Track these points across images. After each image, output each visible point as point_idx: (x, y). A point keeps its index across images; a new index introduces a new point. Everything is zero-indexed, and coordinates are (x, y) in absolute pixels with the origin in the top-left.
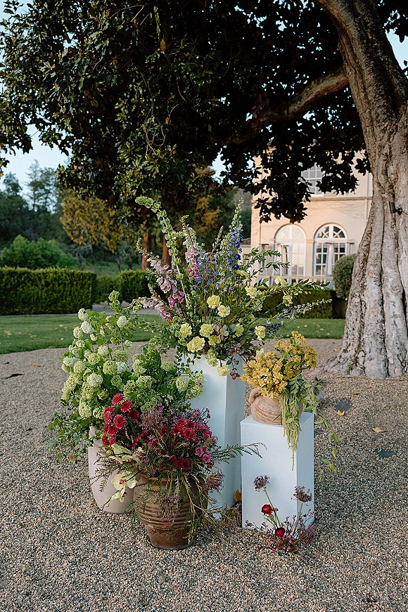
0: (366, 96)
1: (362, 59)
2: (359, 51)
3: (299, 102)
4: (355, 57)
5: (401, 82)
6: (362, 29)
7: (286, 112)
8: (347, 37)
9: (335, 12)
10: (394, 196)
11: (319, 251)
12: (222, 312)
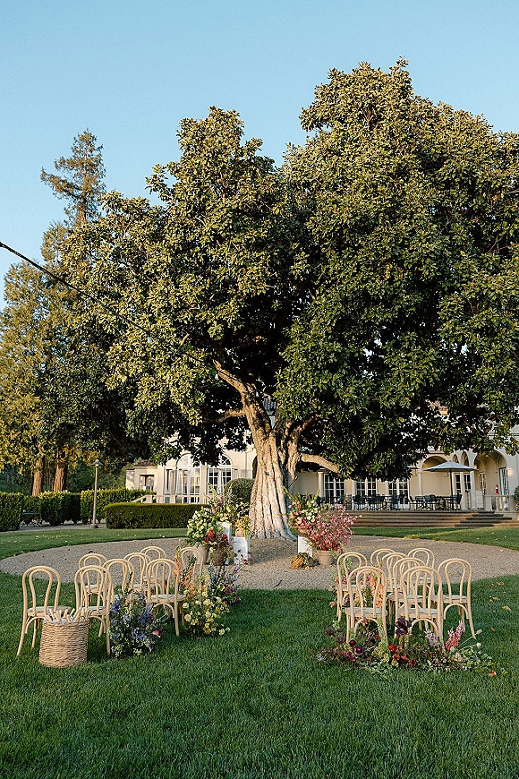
10: (266, 468)
11: (211, 474)
12: (229, 511)
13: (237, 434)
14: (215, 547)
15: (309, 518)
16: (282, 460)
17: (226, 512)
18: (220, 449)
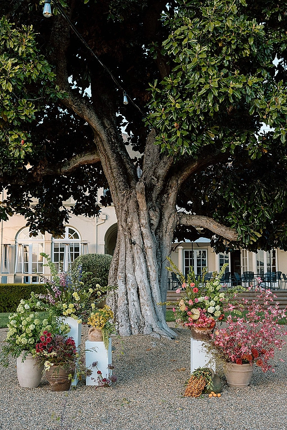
0: (112, 173)
1: (110, 153)
2: (108, 148)
3: (68, 166)
4: (105, 150)
5: (131, 167)
6: (109, 136)
7: (59, 170)
8: (100, 138)
9: (93, 125)
10: (131, 234)
11: (56, 250)
12: (77, 298)
13: (87, 194)
14: (54, 360)
15: (211, 310)
16: (155, 221)
17: (72, 300)
18: (65, 212)
